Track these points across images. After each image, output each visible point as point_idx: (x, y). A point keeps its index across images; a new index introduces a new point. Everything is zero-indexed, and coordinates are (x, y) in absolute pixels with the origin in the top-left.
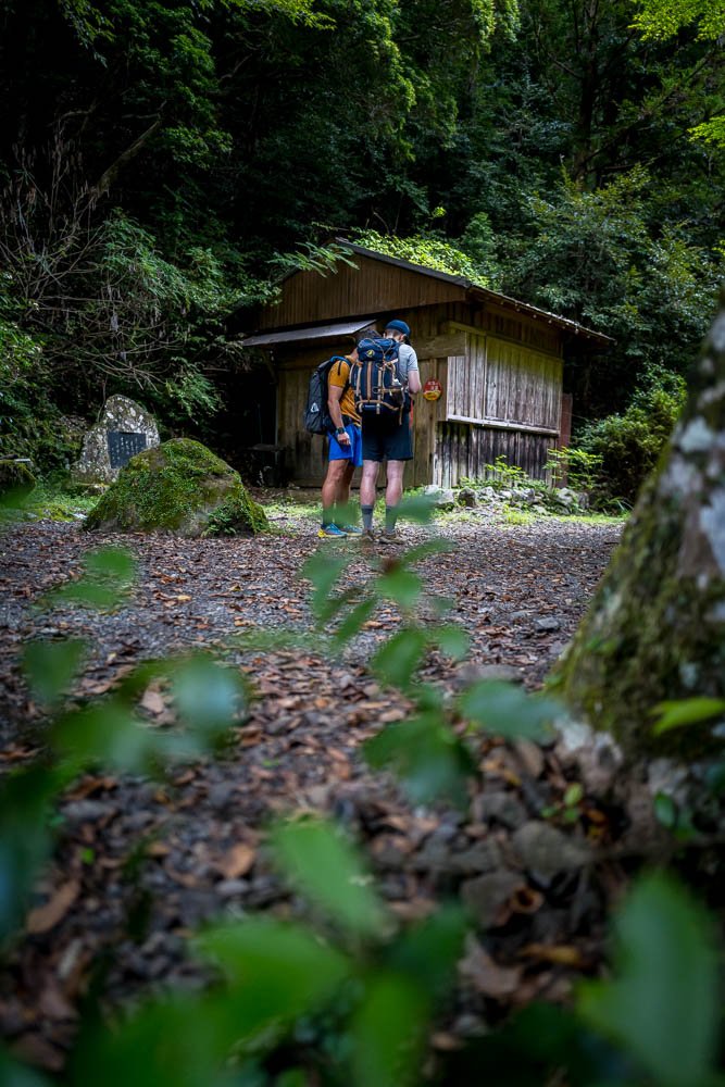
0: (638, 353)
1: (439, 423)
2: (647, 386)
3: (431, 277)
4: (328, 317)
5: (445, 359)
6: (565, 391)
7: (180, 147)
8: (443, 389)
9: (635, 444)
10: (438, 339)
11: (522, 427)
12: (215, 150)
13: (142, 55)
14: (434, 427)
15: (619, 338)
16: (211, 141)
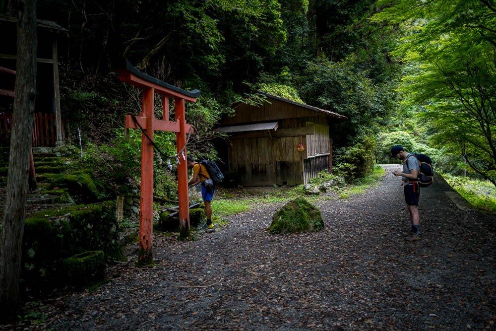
0: (356, 122)
1: (304, 160)
2: (359, 133)
3: (299, 106)
4: (255, 120)
5: (306, 136)
6: (330, 138)
7: (211, 63)
8: (305, 147)
9: (362, 157)
10: (302, 128)
11: (322, 155)
12: (220, 62)
13: (188, 27)
14: (303, 161)
15: (348, 116)
16: (219, 59)
